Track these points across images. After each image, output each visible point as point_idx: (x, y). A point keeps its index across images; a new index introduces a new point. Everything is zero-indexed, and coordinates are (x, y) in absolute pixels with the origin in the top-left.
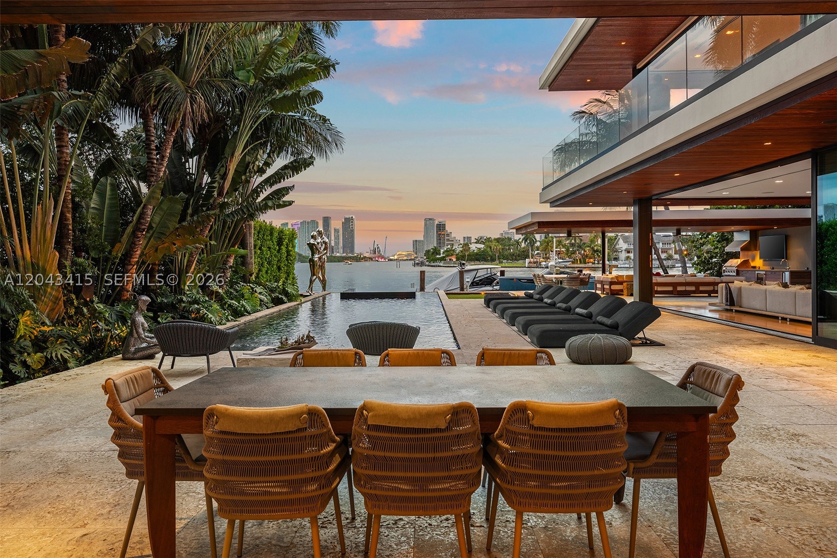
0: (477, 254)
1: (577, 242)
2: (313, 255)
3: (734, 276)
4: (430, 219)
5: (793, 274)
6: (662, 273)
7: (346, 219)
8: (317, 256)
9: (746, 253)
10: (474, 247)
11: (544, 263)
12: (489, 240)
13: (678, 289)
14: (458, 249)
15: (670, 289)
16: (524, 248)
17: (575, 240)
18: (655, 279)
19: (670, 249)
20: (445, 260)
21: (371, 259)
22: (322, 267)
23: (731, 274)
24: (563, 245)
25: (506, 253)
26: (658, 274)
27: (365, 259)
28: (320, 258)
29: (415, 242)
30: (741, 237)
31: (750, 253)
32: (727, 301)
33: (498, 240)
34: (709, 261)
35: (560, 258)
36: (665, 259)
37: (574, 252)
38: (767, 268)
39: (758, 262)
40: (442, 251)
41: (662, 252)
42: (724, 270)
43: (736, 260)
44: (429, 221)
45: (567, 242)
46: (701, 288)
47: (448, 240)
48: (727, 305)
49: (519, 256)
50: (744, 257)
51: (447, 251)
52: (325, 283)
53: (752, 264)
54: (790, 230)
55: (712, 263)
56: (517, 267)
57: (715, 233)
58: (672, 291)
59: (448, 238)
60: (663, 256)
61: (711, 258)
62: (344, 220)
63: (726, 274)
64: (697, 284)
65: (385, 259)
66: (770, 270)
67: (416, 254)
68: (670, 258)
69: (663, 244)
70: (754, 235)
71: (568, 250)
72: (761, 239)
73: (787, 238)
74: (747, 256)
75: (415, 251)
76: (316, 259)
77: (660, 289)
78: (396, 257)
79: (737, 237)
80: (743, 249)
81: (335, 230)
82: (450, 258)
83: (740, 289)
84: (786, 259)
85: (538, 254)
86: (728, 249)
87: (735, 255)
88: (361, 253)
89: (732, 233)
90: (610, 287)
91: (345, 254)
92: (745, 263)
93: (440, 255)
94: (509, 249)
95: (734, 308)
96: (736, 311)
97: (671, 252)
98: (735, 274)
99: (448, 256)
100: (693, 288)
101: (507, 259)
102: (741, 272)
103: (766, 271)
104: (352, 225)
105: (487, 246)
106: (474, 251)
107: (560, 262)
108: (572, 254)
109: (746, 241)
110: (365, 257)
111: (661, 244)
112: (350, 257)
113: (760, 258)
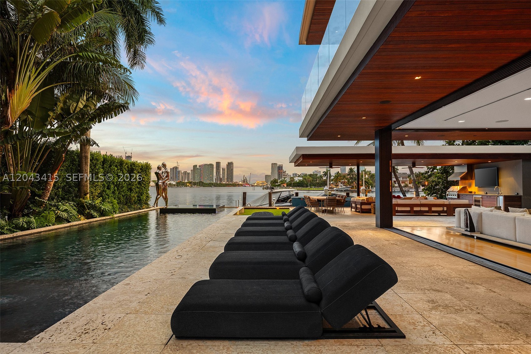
0: (298, 183)
1: (354, 176)
2: (158, 181)
3: (455, 199)
4: (275, 164)
5: (506, 198)
6: (402, 196)
7: (228, 163)
8: (160, 181)
9: (464, 181)
10: (297, 179)
11: (335, 188)
12: (306, 175)
13: (414, 210)
14: (288, 180)
15: (408, 209)
16: (325, 180)
17: (353, 176)
18: (394, 201)
19: (406, 181)
20: (280, 186)
21: (242, 185)
22: (165, 190)
23: (453, 197)
24: (346, 178)
25: (314, 182)
26: (399, 197)
27: (239, 185)
28: (164, 183)
29: (266, 176)
30: (460, 170)
31: (467, 181)
32: (467, 227)
33: (310, 175)
34: (434, 188)
35: (345, 186)
36: (403, 187)
37: (352, 182)
38: (482, 193)
39: (474, 189)
40: (279, 181)
41: (402, 183)
42: (447, 194)
43: (456, 187)
44: (274, 165)
45: (349, 177)
46: (434, 209)
47: (284, 175)
48: (466, 231)
49: (322, 184)
50: (462, 184)
51: (281, 181)
52: (167, 200)
53: (469, 190)
54: (501, 164)
55: (436, 189)
56: (320, 190)
57: (438, 167)
58: (410, 211)
59: (284, 174)
60: (403, 185)
61: (436, 185)
62: (227, 164)
63: (449, 197)
64: (430, 206)
65: (250, 185)
66: (484, 194)
67: (267, 183)
68: (406, 186)
69: (402, 178)
70: (471, 168)
71: (349, 181)
72: (476, 171)
73: (498, 170)
74: (465, 184)
75: (266, 181)
76: (160, 184)
77: (400, 209)
78: (256, 184)
79: (457, 170)
80: (462, 179)
81: (223, 169)
82: (283, 185)
83: (480, 215)
84: (498, 185)
85: (333, 183)
86: (450, 178)
87: (456, 183)
88: (236, 182)
89: (452, 167)
90: (361, 207)
91: (228, 183)
92: (464, 189)
93: (278, 183)
94: (317, 180)
95: (476, 235)
96: (478, 238)
97: (407, 183)
98: (456, 197)
99: (282, 184)
100: (426, 209)
101: (315, 186)
102: (461, 196)
103: (482, 196)
104: (232, 166)
105: (304, 179)
106: (297, 181)
107: (344, 188)
108: (351, 183)
109: (463, 173)
110: (239, 184)
111: (401, 178)
112: (230, 184)
113: (476, 186)
